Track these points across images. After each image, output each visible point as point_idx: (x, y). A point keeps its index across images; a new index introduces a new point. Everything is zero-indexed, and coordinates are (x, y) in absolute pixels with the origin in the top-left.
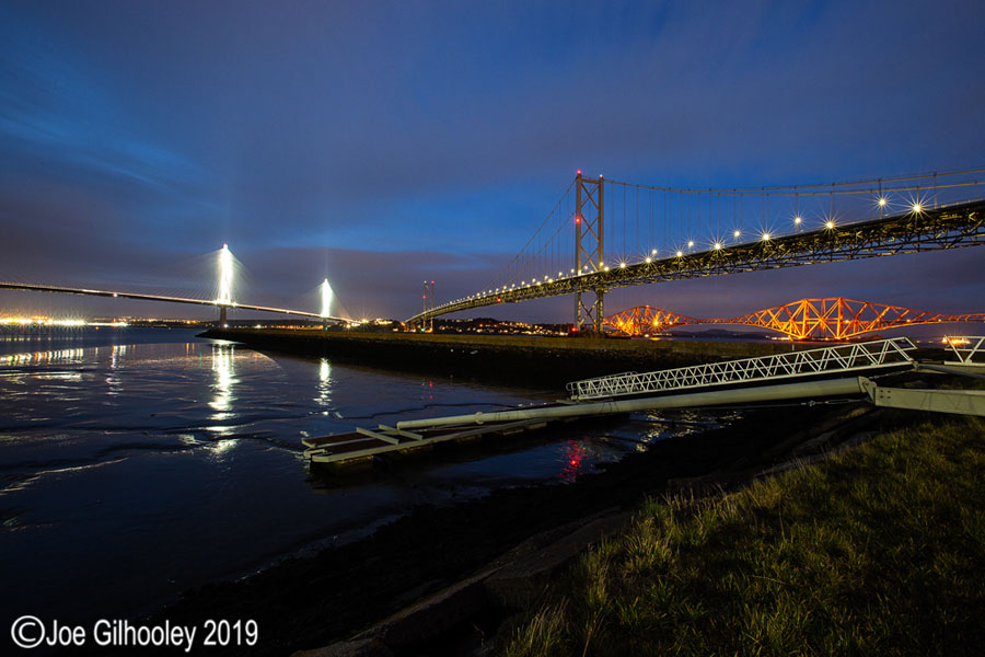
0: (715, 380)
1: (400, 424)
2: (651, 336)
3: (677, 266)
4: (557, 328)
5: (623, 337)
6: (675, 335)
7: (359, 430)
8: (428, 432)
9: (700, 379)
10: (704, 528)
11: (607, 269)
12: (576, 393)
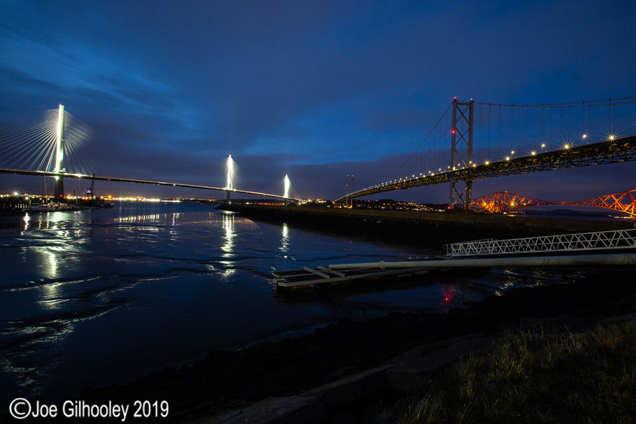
0: (561, 247)
1: (331, 266)
2: (508, 213)
3: (531, 162)
4: (438, 207)
5: (486, 213)
6: (528, 213)
7: (306, 268)
8: (349, 272)
9: (549, 246)
10: (553, 357)
11: (474, 166)
12: (450, 251)
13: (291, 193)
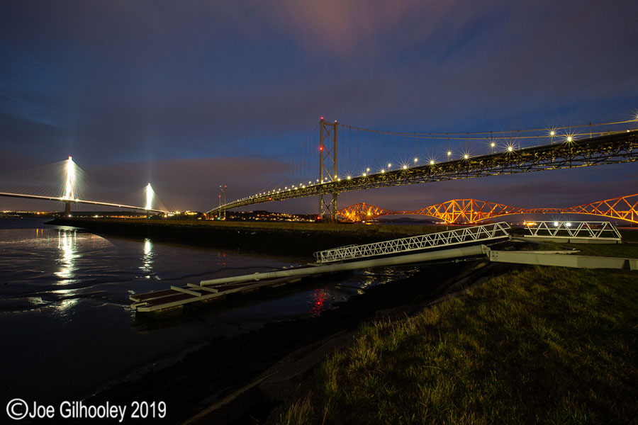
0: (404, 248)
1: (202, 283)
2: (366, 222)
3: (381, 179)
4: (308, 217)
5: (349, 223)
6: (380, 221)
7: (173, 288)
8: (221, 287)
9: (395, 248)
10: (396, 339)
11: (339, 180)
12: (320, 258)
13: (155, 205)
